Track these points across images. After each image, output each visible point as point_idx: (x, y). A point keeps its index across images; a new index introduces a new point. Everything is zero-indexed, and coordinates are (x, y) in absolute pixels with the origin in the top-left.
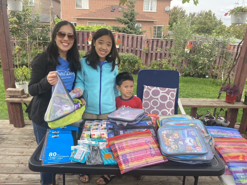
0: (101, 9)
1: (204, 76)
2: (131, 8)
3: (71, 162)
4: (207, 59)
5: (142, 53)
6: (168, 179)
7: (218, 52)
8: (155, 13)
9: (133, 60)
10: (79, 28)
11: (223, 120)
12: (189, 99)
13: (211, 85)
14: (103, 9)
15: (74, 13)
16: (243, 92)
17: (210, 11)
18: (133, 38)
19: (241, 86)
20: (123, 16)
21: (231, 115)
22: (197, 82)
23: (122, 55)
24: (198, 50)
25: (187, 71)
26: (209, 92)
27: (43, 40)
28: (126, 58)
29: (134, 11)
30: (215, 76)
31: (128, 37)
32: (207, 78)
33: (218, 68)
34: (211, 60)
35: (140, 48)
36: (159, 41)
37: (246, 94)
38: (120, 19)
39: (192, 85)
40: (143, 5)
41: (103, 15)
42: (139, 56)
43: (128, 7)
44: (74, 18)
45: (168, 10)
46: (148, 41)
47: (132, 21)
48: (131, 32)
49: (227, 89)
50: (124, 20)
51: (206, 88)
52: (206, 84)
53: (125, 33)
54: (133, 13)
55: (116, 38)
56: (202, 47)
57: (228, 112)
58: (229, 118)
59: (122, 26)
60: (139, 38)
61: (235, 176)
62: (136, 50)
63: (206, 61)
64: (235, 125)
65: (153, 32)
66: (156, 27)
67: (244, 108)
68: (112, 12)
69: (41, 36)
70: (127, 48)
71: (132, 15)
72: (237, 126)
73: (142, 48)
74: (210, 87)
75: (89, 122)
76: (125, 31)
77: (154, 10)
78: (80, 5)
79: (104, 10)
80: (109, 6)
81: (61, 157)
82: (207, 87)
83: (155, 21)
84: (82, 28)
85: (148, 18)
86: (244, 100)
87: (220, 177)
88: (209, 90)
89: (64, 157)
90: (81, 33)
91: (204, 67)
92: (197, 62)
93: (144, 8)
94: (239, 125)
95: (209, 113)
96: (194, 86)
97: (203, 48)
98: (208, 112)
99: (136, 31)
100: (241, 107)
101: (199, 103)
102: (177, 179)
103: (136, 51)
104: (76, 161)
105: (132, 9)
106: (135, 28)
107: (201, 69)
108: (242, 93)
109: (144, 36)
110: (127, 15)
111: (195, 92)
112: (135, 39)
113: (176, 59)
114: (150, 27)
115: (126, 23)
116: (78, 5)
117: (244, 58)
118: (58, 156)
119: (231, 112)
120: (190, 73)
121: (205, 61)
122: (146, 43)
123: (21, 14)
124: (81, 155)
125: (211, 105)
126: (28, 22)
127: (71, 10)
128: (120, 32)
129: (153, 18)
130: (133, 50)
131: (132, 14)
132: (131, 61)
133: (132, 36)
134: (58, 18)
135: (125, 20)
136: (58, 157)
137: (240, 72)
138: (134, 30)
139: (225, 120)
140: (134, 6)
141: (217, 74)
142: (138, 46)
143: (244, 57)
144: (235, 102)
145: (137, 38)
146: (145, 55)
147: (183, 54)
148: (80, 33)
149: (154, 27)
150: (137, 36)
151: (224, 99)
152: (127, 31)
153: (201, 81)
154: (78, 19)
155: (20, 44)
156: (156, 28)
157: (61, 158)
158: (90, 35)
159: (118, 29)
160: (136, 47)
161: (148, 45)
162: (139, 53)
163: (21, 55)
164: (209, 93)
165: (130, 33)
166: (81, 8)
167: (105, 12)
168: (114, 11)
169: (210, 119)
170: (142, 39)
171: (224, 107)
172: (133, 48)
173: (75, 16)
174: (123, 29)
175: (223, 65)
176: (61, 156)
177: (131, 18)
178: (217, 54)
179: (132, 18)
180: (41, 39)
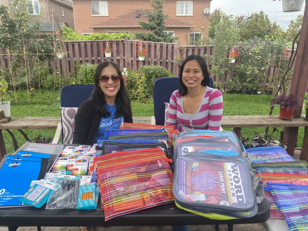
0: (123, 14)
1: (255, 92)
2: (158, 9)
3: (21, 205)
4: (257, 68)
5: (174, 66)
6: (198, 229)
7: (271, 59)
8: (191, 17)
9: (161, 73)
10: (92, 37)
11: (278, 144)
12: (229, 117)
13: (265, 103)
14: (126, 14)
15: (90, 22)
16: (304, 104)
17: (262, 12)
18: (161, 47)
19: (301, 96)
20: (149, 20)
21: (288, 136)
22: (246, 100)
23: (147, 68)
24: (245, 57)
25: (232, 85)
26: (261, 111)
27: (45, 52)
28: (152, 71)
29: (162, 12)
30: (269, 91)
31: (155, 46)
32: (260, 94)
33: (273, 80)
34: (262, 70)
35: (171, 59)
36: (195, 50)
37: (307, 106)
38: (145, 24)
39: (239, 103)
40: (176, 7)
41: (126, 22)
42: (171, 69)
43: (154, 8)
44: (90, 28)
45: (207, 13)
46: (181, 50)
47: (160, 26)
48: (159, 39)
49: (281, 101)
50: (149, 25)
51: (257, 106)
52: (257, 102)
53: (151, 41)
54: (161, 15)
55: (140, 48)
56: (250, 54)
57: (284, 133)
58: (287, 141)
59: (147, 33)
60: (170, 46)
61: (289, 221)
62: (166, 61)
63: (255, 70)
64: (295, 150)
65: (190, 41)
66: (193, 34)
67: (306, 126)
68: (137, 18)
69: (43, 48)
70: (155, 60)
71: (159, 18)
72: (297, 152)
73: (174, 59)
74: (262, 104)
75: (70, 148)
76: (151, 38)
77: (190, 14)
78: (98, 11)
79: (127, 17)
80: (133, 11)
81: (10, 197)
82: (259, 105)
83: (192, 27)
84: (96, 37)
85: (183, 23)
86: (305, 115)
87: (265, 223)
88: (261, 108)
89: (15, 196)
90: (96, 43)
91: (253, 79)
92: (245, 72)
93: (177, 12)
94: (300, 151)
95: (257, 135)
96: (242, 104)
97: (252, 55)
98: (256, 133)
99: (166, 38)
100: (302, 125)
101: (244, 122)
102: (211, 228)
103: (167, 63)
104: (28, 204)
105: (159, 11)
106: (164, 35)
107: (250, 82)
108: (302, 105)
109: (175, 43)
110: (153, 18)
111: (243, 112)
112: (164, 48)
113: (217, 69)
114: (186, 35)
115: (152, 29)
116: (95, 11)
117: (302, 56)
118: (6, 195)
119: (288, 133)
120: (237, 88)
121: (255, 72)
122: (178, 53)
123: (15, 20)
124: (39, 195)
125: (260, 123)
126: (24, 30)
127: (86, 18)
128: (145, 40)
129: (189, 24)
130: (163, 62)
131: (159, 16)
132: (159, 75)
133: (161, 44)
134: (66, 26)
135: (151, 25)
136: (5, 197)
137: (298, 76)
138: (163, 37)
139: (280, 144)
140: (162, 6)
141: (272, 89)
142: (169, 57)
143: (302, 54)
144: (294, 118)
145: (167, 47)
146: (178, 68)
147: (226, 64)
148: (93, 43)
149: (191, 34)
150: (167, 44)
151: (278, 116)
152: (153, 38)
153: (251, 98)
154: (95, 28)
155: (16, 59)
156: (193, 36)
157: (9, 199)
158: (107, 45)
159: (143, 37)
160: (165, 58)
161: (182, 55)
162: (170, 65)
163: (21, 75)
164: (261, 113)
165: (158, 41)
166: (99, 14)
167: (128, 18)
168: (140, 16)
169: (259, 143)
170: (173, 47)
171: (278, 125)
172: (162, 60)
173: (92, 25)
174: (149, 36)
175: (279, 76)
176: (11, 195)
177: (158, 22)
178: (270, 61)
179: (160, 21)
180: (43, 51)
